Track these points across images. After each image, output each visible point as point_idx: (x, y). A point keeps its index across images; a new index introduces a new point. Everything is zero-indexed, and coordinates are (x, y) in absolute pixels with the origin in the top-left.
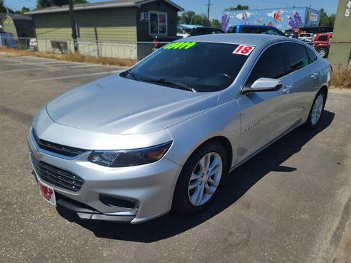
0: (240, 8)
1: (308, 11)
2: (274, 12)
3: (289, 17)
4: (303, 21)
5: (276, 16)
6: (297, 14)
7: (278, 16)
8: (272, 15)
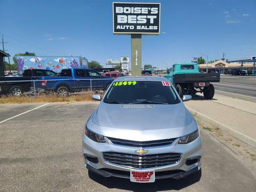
0: (27, 54)
1: (81, 59)
2: (59, 59)
3: (70, 62)
4: (79, 65)
5: (61, 61)
6: (74, 60)
7: (62, 62)
8: (58, 60)
